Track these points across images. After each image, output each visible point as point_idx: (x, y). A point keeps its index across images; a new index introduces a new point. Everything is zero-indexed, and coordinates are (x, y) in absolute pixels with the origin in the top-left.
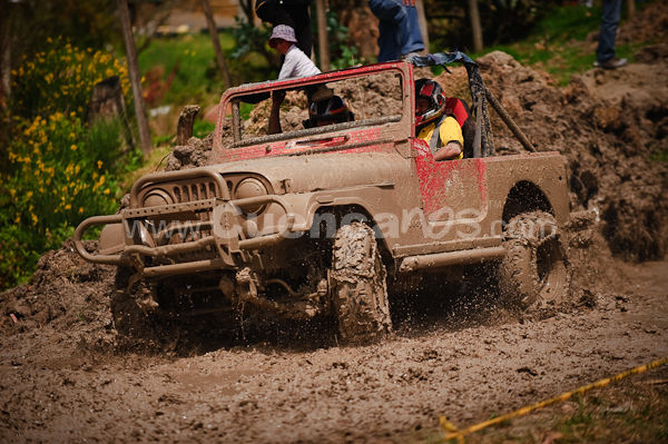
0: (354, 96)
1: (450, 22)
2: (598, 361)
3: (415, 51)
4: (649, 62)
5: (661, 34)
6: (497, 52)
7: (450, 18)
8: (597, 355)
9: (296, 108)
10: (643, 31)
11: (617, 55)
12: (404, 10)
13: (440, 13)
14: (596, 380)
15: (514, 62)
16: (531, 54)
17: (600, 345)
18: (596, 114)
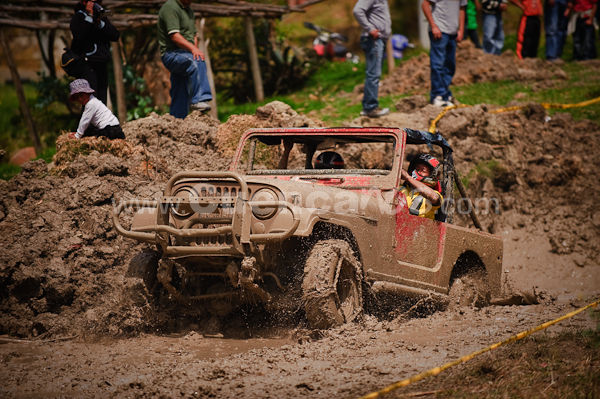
0: (148, 141)
1: (234, 75)
2: (367, 376)
3: (204, 101)
4: (408, 112)
5: (417, 87)
6: (276, 102)
7: (235, 72)
8: (366, 371)
9: (95, 152)
10: (402, 84)
11: (380, 105)
12: (195, 64)
13: (225, 67)
14: (365, 393)
15: (291, 110)
16: (307, 104)
17: (370, 363)
18: (363, 157)
